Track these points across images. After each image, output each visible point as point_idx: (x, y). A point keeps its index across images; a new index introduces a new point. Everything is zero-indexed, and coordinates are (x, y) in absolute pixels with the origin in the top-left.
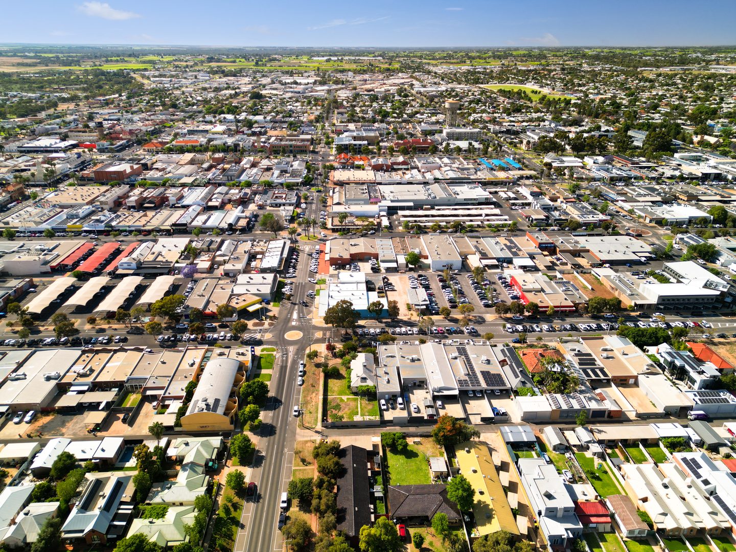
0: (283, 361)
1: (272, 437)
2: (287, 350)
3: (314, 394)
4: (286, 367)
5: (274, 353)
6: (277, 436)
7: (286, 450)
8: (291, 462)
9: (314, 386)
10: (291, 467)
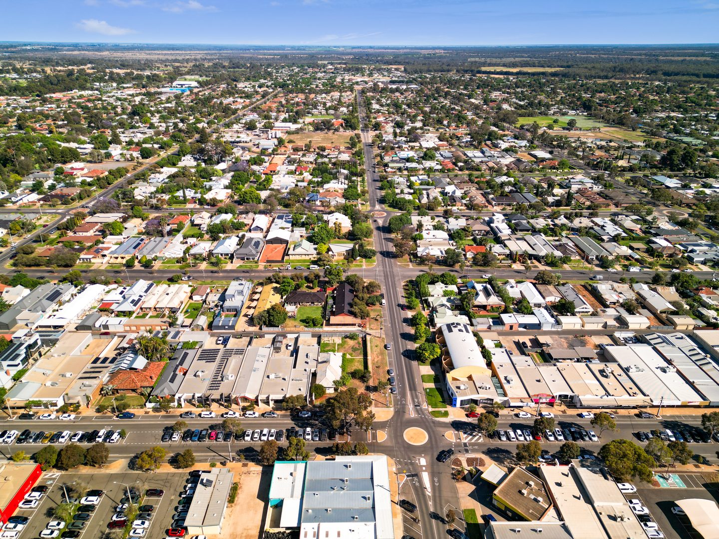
2: (418, 414)
3: (376, 360)
4: (411, 390)
5: (431, 409)
6: (399, 333)
8: (385, 319)
9: (378, 368)
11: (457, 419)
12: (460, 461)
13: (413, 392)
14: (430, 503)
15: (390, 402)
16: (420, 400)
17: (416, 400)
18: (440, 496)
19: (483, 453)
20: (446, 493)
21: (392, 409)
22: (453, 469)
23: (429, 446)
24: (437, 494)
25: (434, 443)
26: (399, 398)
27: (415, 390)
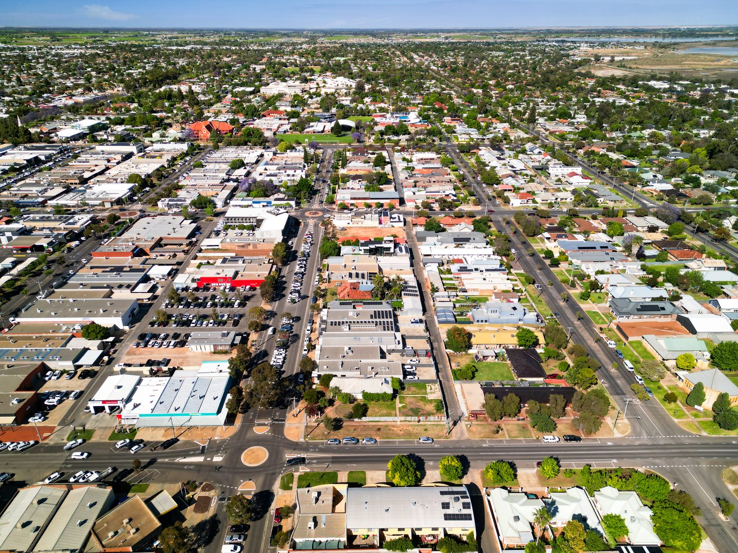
0: (318, 463)
1: (469, 458)
2: (290, 461)
3: (395, 429)
4: (333, 458)
5: (296, 475)
6: (465, 454)
7: (484, 445)
8: (501, 441)
9: (379, 429)
10: (506, 441)
11: (275, 498)
12: (209, 490)
13: (331, 460)
14: (166, 460)
15: (313, 438)
16: (315, 466)
17: (315, 461)
18: (171, 468)
19: (215, 515)
20: (173, 474)
21: (302, 440)
22: (201, 484)
23: (238, 466)
24: (174, 466)
25: (241, 470)
26: (321, 446)
27: (333, 462)
